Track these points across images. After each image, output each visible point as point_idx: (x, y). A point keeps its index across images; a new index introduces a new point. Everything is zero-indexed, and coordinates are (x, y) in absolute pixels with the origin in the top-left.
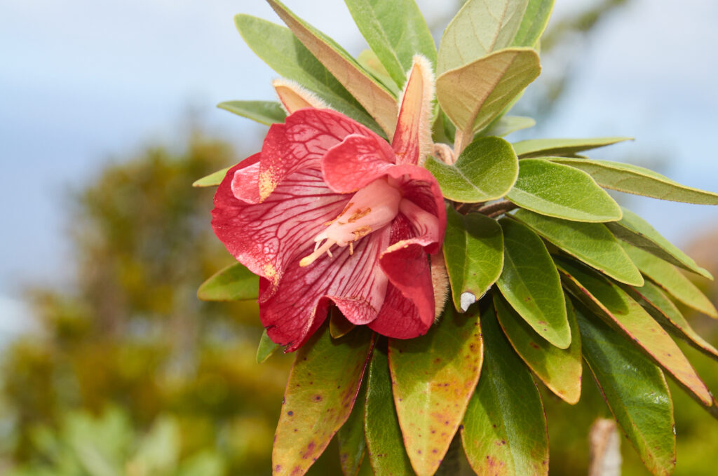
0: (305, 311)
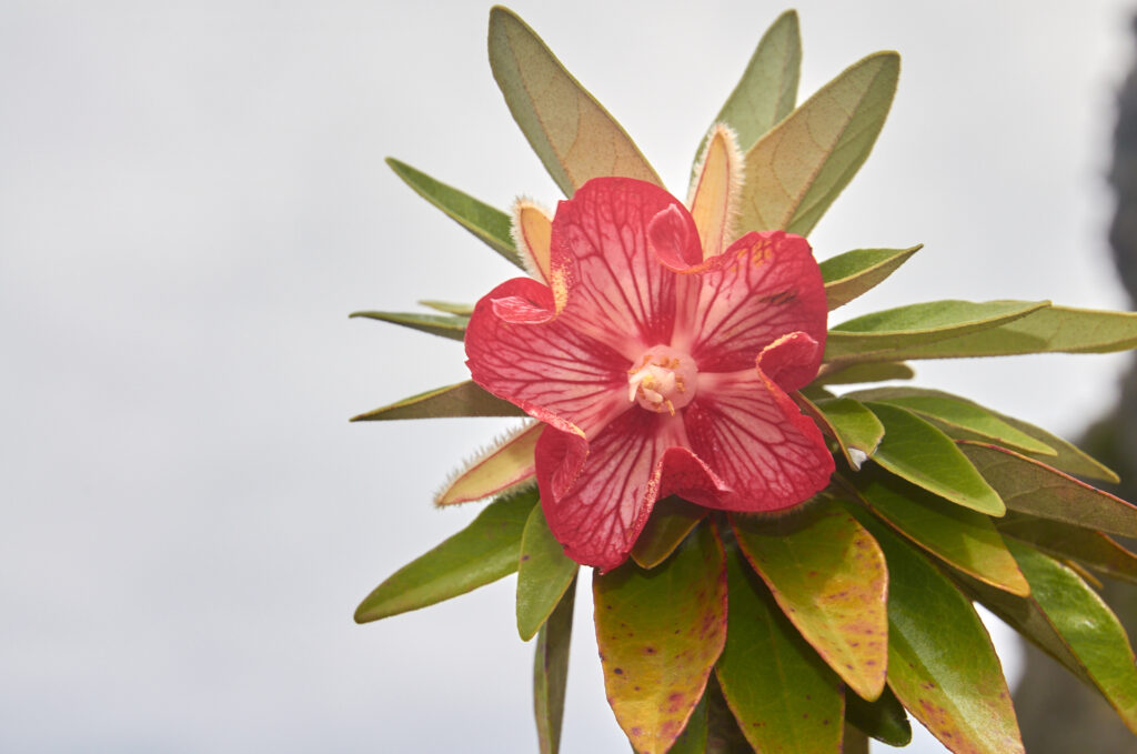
0: (596, 537)
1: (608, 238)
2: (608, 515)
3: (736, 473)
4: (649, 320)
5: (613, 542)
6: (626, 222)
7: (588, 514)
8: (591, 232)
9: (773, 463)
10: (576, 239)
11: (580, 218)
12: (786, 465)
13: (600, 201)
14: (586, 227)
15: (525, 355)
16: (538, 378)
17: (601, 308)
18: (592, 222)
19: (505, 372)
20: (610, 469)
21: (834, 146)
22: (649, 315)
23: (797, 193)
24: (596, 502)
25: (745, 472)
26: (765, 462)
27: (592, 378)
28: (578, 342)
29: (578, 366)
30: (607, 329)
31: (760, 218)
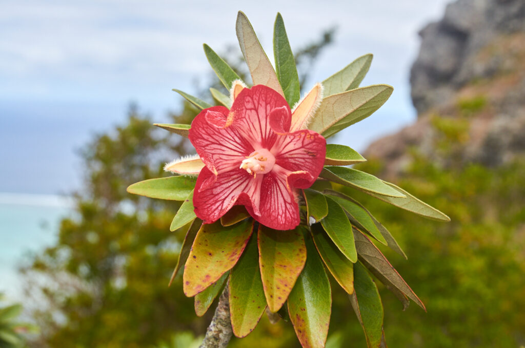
0: (211, 207)
1: (261, 105)
2: (219, 201)
3: (271, 206)
4: (267, 138)
5: (215, 212)
6: (269, 103)
7: (213, 197)
8: (256, 102)
9: (284, 209)
10: (249, 102)
11: (253, 96)
12: (287, 212)
13: (262, 92)
14: (254, 99)
15: (216, 133)
16: (218, 143)
17: (250, 128)
18: (257, 98)
19: (206, 137)
20: (229, 184)
21: (357, 109)
22: (267, 137)
23: (338, 118)
24: (218, 194)
25: (274, 207)
26: (281, 206)
27: (238, 150)
28: (238, 135)
29: (235, 144)
30: (249, 136)
31: (322, 120)
